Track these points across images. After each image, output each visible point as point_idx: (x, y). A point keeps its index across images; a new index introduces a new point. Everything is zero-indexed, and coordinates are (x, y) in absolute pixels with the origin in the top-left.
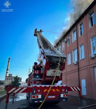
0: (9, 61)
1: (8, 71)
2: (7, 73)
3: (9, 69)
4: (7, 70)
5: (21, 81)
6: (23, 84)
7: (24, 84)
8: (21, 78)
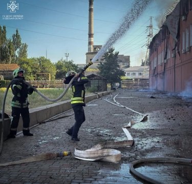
0: (91, 10)
1: (93, 40)
2: (90, 43)
3: (93, 32)
4: (90, 35)
5: (128, 66)
6: (134, 74)
7: (137, 74)
8: (129, 57)
